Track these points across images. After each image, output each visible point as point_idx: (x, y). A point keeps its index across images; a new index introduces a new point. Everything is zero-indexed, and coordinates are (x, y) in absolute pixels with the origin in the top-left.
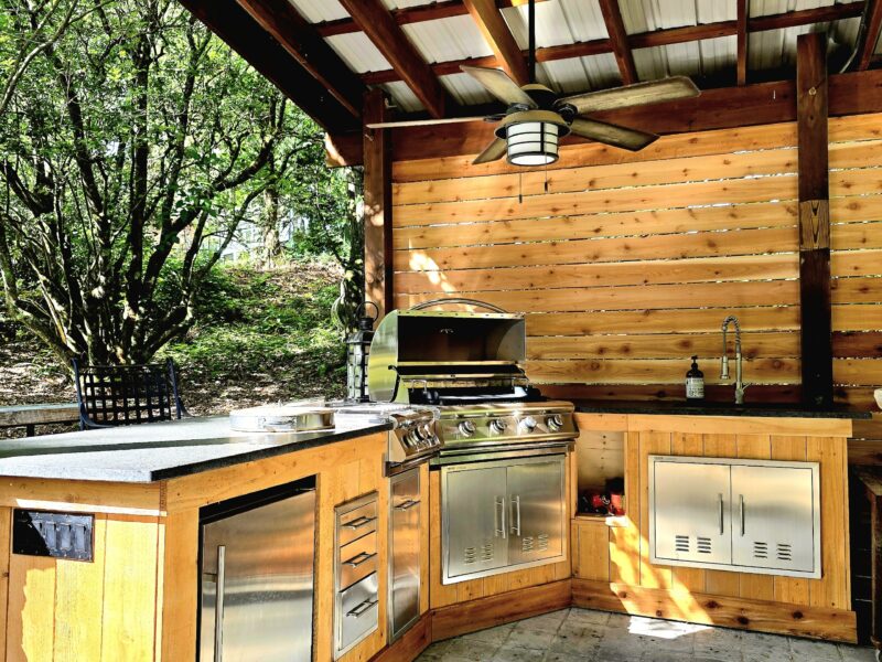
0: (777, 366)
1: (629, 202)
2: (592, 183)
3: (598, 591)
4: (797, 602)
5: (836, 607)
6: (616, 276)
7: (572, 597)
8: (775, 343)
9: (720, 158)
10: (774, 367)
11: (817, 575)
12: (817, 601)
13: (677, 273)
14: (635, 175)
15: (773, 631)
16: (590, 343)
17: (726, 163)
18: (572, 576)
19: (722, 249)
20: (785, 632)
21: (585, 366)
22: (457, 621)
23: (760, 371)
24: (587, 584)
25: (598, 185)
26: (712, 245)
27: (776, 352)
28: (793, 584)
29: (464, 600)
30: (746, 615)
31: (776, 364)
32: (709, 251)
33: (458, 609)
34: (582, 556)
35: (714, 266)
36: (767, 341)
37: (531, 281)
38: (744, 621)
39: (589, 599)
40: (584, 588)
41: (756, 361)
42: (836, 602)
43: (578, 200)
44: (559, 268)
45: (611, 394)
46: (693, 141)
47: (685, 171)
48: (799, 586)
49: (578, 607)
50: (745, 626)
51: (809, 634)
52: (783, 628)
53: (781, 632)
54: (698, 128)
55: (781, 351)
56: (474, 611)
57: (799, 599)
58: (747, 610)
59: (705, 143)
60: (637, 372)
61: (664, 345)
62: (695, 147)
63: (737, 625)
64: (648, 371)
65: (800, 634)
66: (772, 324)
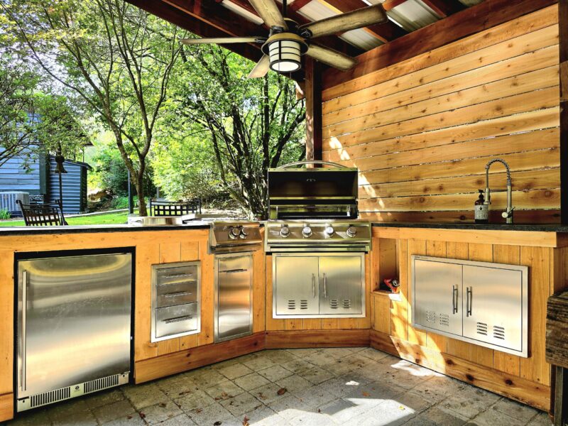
0: (548, 195)
1: (444, 88)
2: (421, 81)
3: (383, 340)
4: (510, 371)
5: (541, 382)
6: (435, 140)
7: (370, 341)
8: (546, 178)
9: (505, 45)
10: (546, 196)
11: (525, 354)
12: (526, 374)
13: (474, 133)
14: (447, 69)
15: (491, 390)
16: (419, 186)
17: (510, 46)
18: (371, 328)
19: (506, 111)
20: (500, 393)
21: (416, 200)
22: (282, 340)
23: (535, 199)
24: (378, 334)
25: (425, 81)
26: (499, 109)
27: (548, 184)
28: (508, 359)
29: (289, 329)
30: (471, 374)
31: (546, 194)
32: (498, 114)
33: (283, 333)
34: (377, 316)
35: (500, 124)
36: (539, 176)
37: (387, 149)
38: (470, 378)
39: (379, 344)
40: (376, 336)
41: (532, 192)
42: (541, 379)
43: (413, 93)
44: (402, 139)
45: (431, 218)
46: (486, 36)
47: (480, 59)
48: (512, 361)
49: (373, 348)
50: (471, 382)
51: (518, 398)
52: (498, 390)
53: (497, 392)
54: (490, 25)
55: (552, 184)
56: (294, 337)
57: (513, 370)
58: (474, 371)
59: (495, 36)
60: (447, 203)
61: (465, 184)
62: (488, 40)
63: (465, 380)
64: (454, 202)
65: (510, 397)
66: (543, 163)
